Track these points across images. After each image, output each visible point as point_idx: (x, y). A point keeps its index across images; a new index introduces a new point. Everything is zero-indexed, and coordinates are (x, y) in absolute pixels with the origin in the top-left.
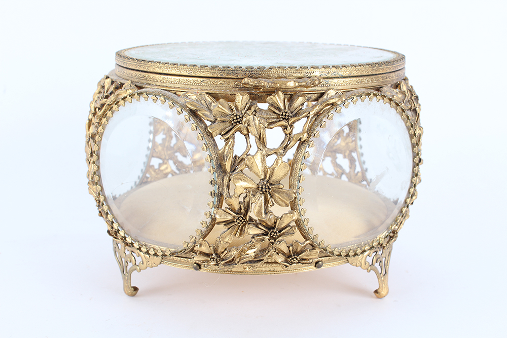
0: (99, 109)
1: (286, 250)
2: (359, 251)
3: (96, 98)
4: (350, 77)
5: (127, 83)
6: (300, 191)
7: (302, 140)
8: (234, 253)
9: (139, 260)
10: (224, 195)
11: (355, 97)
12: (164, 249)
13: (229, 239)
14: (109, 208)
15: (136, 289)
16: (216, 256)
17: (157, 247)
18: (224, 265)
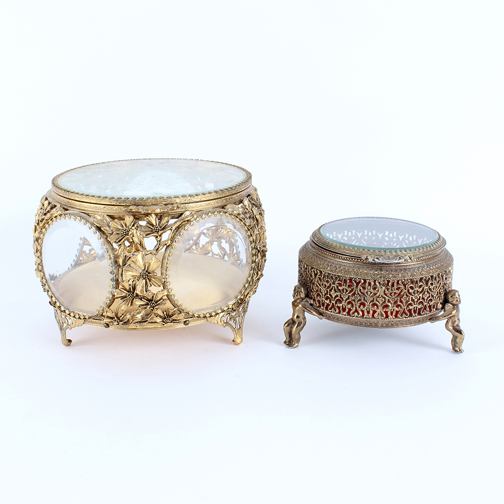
0: (41, 221)
1: (162, 314)
2: (213, 314)
3: (39, 213)
4: (201, 202)
5: (58, 206)
6: (167, 277)
7: (168, 245)
8: (128, 316)
9: (70, 322)
10: (119, 280)
11: (203, 215)
12: (84, 314)
13: (124, 308)
14: (49, 287)
15: (70, 341)
16: (118, 319)
17: (81, 313)
18: (122, 324)
